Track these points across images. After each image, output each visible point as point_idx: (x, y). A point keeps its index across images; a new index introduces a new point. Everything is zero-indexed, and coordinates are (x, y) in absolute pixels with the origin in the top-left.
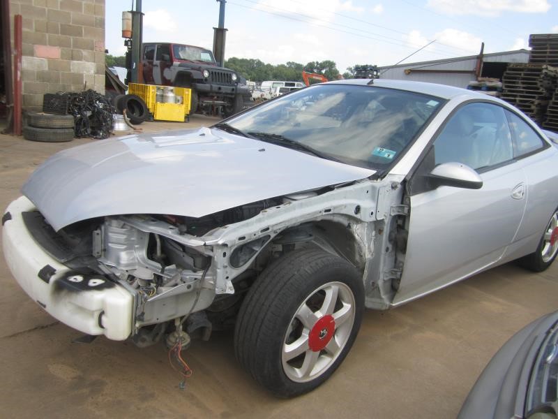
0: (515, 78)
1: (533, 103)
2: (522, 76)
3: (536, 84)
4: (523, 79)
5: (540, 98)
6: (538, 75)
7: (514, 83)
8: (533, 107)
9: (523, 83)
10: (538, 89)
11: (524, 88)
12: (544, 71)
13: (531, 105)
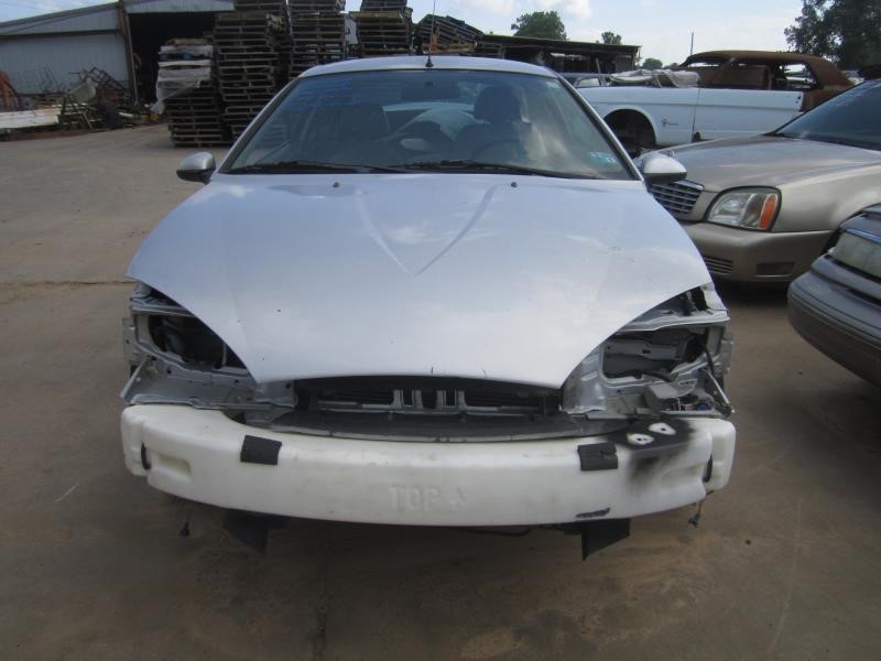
0: (232, 37)
1: (268, 70)
2: (241, 32)
3: (264, 43)
4: (243, 37)
5: (274, 63)
6: (263, 30)
7: (231, 44)
8: (270, 78)
9: (245, 43)
10: (269, 50)
11: (248, 50)
12: (270, 23)
13: (265, 74)
